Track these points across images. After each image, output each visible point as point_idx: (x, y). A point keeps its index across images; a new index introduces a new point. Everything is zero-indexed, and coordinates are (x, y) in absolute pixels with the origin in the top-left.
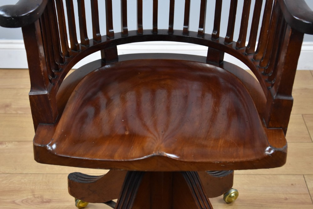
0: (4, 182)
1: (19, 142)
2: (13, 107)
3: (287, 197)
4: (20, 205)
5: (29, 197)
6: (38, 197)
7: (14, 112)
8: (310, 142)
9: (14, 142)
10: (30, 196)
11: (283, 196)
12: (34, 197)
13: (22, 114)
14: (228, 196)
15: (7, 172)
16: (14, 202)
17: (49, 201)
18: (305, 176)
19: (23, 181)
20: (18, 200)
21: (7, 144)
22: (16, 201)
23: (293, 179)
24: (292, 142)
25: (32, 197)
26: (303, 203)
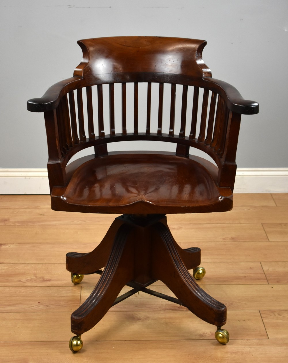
0: (11, 269)
1: (19, 243)
2: (11, 221)
3: (246, 276)
4: (25, 283)
5: (33, 278)
6: (40, 278)
7: (12, 224)
8: (267, 241)
9: (15, 244)
11: (242, 275)
12: (37, 278)
13: (20, 225)
14: (197, 273)
15: (12, 262)
16: (20, 281)
17: (49, 280)
18: (262, 263)
19: (25, 268)
20: (24, 280)
21: (9, 245)
22: (22, 281)
23: (251, 265)
24: (253, 241)
25: (35, 278)
26: (258, 279)
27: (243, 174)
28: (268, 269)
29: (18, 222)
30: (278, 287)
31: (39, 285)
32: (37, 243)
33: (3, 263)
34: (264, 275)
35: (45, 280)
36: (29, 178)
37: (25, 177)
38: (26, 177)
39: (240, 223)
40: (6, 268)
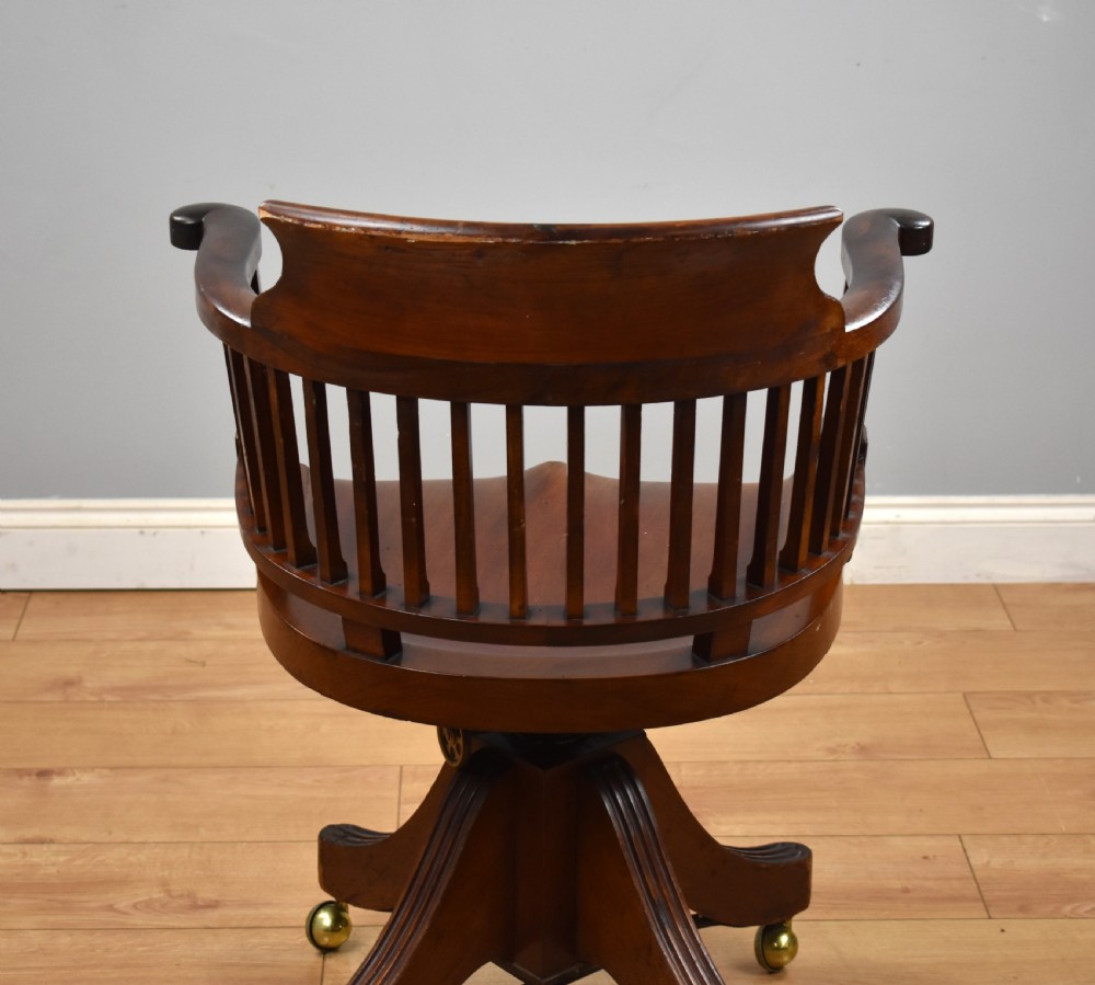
0: (79, 862)
1: (112, 768)
2: (88, 685)
3: (910, 887)
4: (128, 914)
5: (155, 896)
6: (181, 896)
7: (92, 699)
8: (984, 759)
9: (97, 770)
10: (157, 894)
11: (896, 884)
12: (170, 896)
13: (118, 702)
15: (84, 839)
16: (111, 908)
17: (213, 905)
18: (965, 839)
19: (132, 859)
20: (123, 903)
21: (78, 775)
22: (116, 906)
23: (928, 845)
24: (932, 759)
25: (162, 895)
26: (954, 899)
27: (898, 516)
28: (989, 862)
29: (113, 690)
30: (1023, 930)
31: (176, 924)
32: (178, 767)
33: (52, 841)
34: (975, 885)
35: (200, 903)
36: (155, 534)
37: (142, 529)
38: (146, 530)
39: (890, 693)
40: (62, 859)
